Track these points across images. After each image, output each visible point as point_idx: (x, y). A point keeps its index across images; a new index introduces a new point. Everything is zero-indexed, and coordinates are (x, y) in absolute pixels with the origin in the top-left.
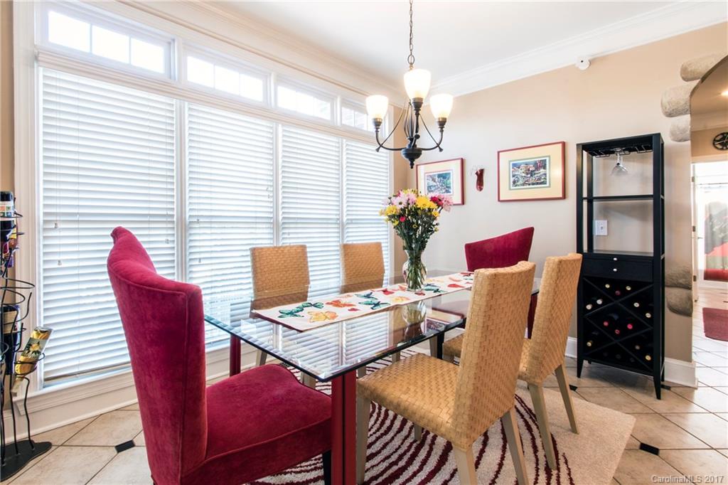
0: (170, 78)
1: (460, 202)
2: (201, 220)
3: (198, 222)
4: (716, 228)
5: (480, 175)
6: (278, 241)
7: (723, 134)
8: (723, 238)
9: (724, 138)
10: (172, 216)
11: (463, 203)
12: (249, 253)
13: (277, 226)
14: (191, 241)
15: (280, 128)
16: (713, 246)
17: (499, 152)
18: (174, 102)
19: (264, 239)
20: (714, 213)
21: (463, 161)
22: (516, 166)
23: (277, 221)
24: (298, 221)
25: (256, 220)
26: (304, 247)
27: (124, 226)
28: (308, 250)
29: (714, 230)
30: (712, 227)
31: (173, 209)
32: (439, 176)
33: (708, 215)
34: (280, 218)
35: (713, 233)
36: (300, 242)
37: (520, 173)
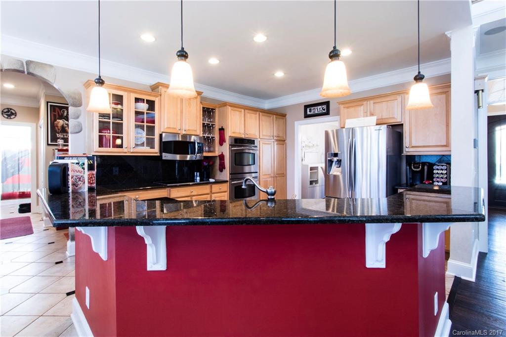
4: (9, 166)
7: (8, 109)
8: (13, 172)
9: (8, 111)
16: (7, 177)
20: (8, 156)
29: (8, 167)
30: (6, 165)
33: (4, 158)
35: (7, 170)
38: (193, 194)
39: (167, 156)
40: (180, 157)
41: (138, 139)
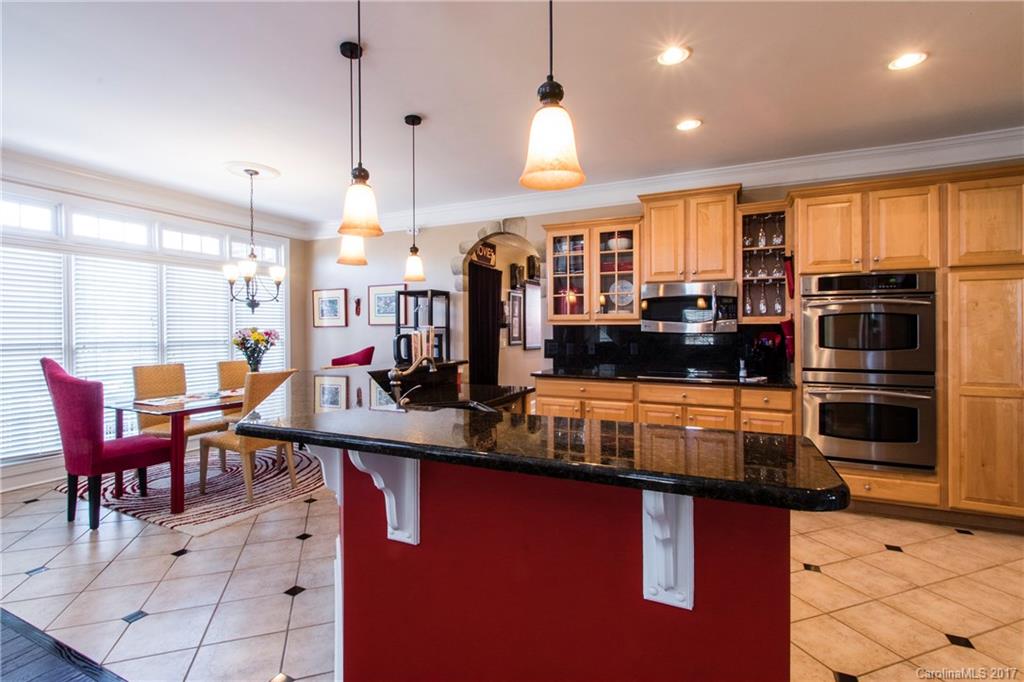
0: (57, 234)
1: (344, 324)
2: (87, 346)
3: (84, 348)
5: (358, 302)
6: (162, 360)
10: (60, 344)
11: (347, 325)
12: (131, 371)
13: (161, 348)
14: (77, 363)
15: (165, 267)
17: (369, 287)
18: (61, 255)
19: (149, 359)
21: (346, 291)
22: (380, 299)
23: (162, 344)
24: (182, 344)
25: (140, 345)
26: (181, 366)
27: (48, 357)
28: (186, 368)
31: (61, 339)
32: (330, 302)
34: (165, 342)
36: (178, 361)
37: (382, 303)
38: (689, 401)
39: (647, 326)
40: (664, 326)
41: (622, 298)
